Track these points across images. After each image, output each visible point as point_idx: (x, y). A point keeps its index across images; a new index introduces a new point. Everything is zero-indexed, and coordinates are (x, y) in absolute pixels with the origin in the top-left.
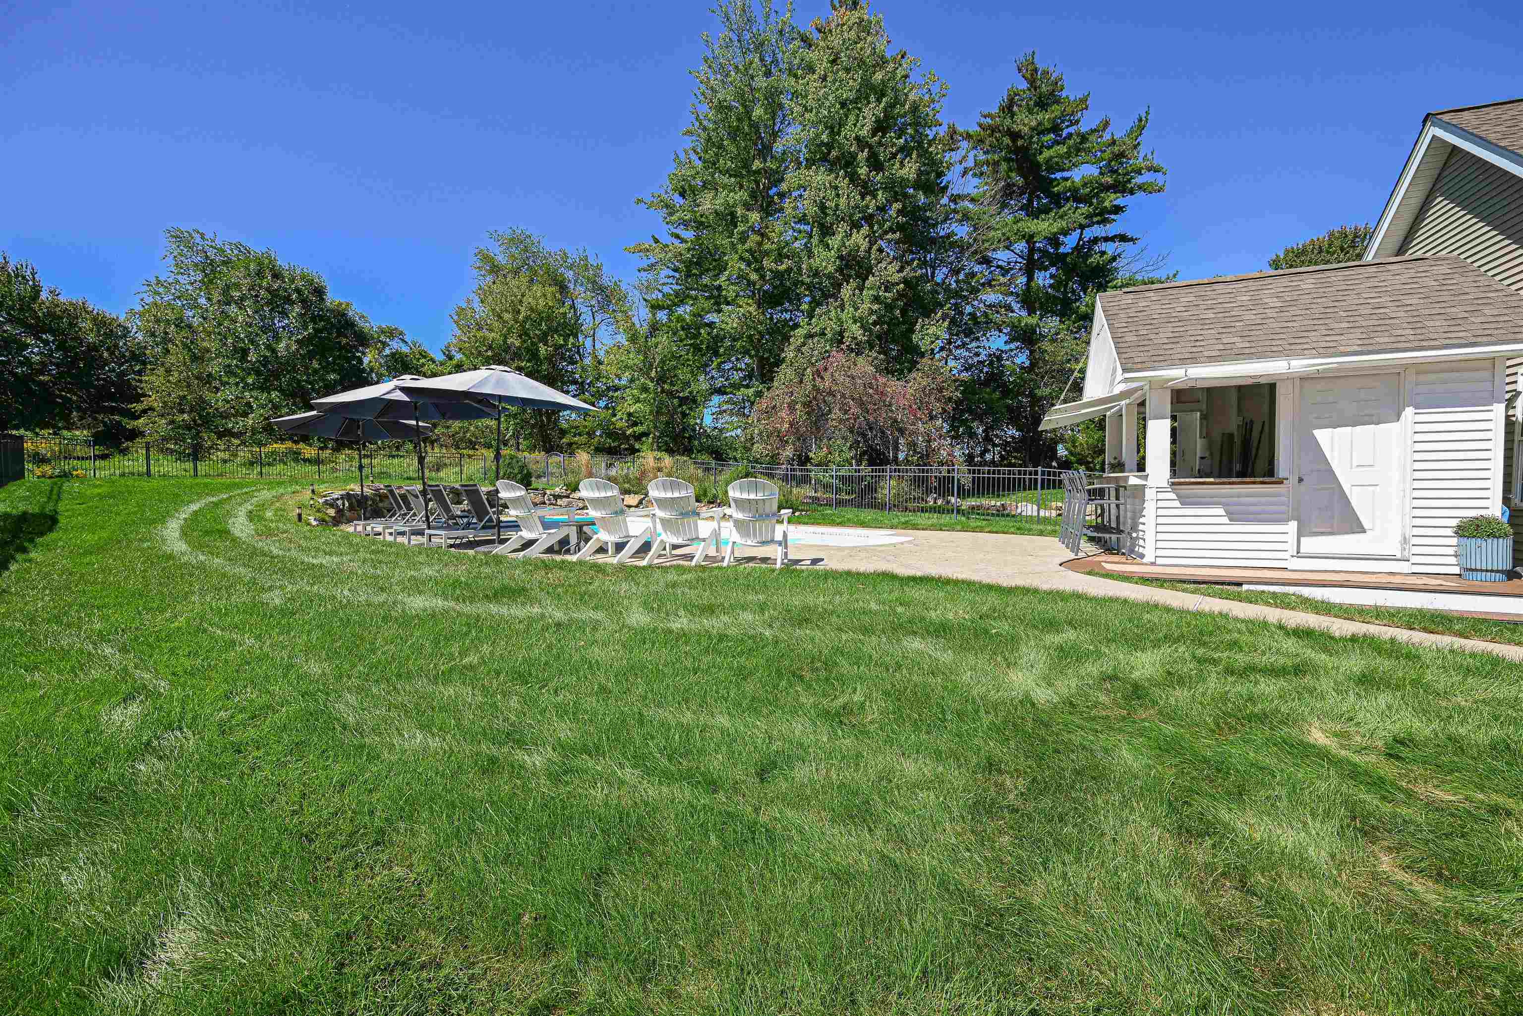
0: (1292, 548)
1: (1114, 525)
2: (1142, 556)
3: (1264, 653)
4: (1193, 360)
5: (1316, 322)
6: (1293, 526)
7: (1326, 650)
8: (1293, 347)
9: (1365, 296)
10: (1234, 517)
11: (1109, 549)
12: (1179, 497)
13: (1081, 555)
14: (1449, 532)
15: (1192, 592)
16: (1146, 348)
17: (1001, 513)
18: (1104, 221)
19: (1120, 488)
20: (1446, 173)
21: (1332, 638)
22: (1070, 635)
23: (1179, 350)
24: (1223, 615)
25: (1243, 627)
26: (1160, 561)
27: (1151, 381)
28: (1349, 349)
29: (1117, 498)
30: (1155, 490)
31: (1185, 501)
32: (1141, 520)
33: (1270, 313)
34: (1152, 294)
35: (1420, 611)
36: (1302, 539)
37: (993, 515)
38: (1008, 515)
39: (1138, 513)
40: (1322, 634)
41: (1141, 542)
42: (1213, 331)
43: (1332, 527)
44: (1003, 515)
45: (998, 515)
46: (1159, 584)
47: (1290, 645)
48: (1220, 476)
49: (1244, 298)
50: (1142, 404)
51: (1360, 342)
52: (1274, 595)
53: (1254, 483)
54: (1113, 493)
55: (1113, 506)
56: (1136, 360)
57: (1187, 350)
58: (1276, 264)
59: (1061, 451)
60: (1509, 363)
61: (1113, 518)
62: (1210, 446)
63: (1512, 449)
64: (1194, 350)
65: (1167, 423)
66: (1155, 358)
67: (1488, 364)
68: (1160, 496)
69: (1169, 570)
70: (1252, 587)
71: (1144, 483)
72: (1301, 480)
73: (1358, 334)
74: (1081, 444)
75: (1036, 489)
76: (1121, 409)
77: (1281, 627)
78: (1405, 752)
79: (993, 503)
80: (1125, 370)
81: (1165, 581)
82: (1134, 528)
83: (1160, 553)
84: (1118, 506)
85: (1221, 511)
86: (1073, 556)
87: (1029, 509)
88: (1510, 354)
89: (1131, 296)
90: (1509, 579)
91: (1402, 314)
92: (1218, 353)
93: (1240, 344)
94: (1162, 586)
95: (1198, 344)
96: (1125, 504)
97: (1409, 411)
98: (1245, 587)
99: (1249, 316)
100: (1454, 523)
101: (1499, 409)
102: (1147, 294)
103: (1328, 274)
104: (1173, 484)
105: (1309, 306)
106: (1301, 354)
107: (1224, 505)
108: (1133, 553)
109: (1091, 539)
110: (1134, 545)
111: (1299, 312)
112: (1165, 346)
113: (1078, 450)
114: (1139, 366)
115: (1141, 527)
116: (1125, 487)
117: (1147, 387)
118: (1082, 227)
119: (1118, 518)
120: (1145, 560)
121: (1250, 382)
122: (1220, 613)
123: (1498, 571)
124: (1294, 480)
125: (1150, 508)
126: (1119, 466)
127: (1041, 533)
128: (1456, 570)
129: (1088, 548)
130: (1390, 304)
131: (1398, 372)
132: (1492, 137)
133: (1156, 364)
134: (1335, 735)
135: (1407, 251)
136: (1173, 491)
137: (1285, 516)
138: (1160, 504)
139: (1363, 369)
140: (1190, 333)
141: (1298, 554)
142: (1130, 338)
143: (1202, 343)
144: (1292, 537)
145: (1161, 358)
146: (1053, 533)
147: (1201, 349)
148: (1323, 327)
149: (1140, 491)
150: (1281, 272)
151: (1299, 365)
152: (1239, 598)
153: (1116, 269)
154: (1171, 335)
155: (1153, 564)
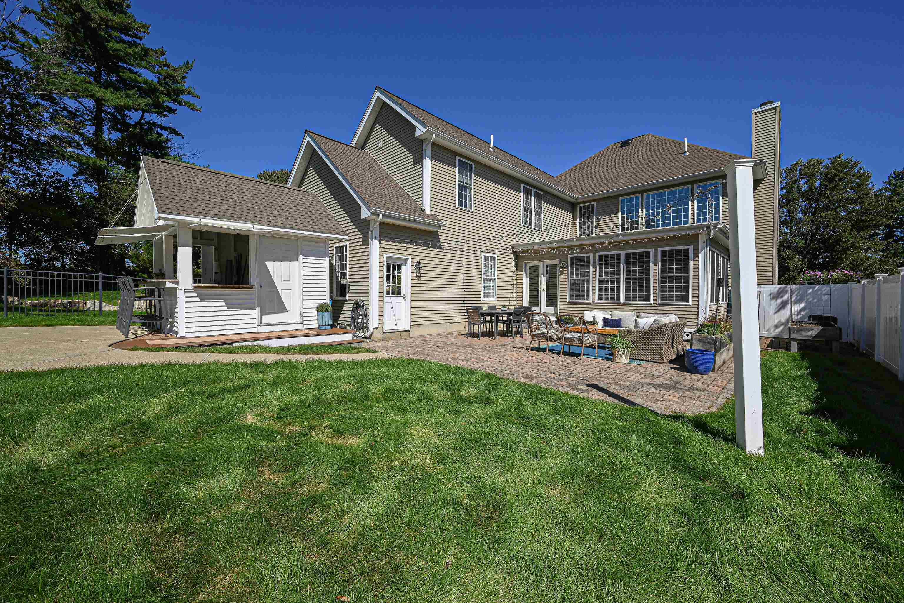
0: (257, 321)
1: (158, 314)
2: (177, 333)
3: (232, 380)
4: (205, 214)
5: (265, 208)
6: (258, 310)
7: (263, 372)
8: (255, 218)
9: (285, 201)
10: (230, 306)
11: (156, 330)
12: (199, 296)
13: (130, 336)
14: (315, 310)
15: (204, 352)
16: (175, 201)
17: (69, 309)
18: (160, 114)
19: (161, 289)
20: (313, 158)
21: (266, 365)
22: (97, 398)
23: (196, 207)
24: (216, 363)
25: (224, 367)
26: (187, 335)
27: (179, 222)
28: (278, 224)
29: (159, 297)
30: (183, 291)
31: (203, 298)
32: (176, 310)
33: (246, 198)
34: (180, 168)
35: (304, 345)
36: (263, 317)
37: (58, 311)
38: (75, 311)
39: (174, 305)
40: (262, 364)
41: (176, 325)
42: (216, 200)
43: (275, 310)
44: (70, 311)
45: (64, 311)
46: (184, 349)
47: (246, 372)
48: (226, 284)
49: (233, 187)
50: (175, 236)
51: (282, 222)
52: (247, 347)
53: (239, 288)
54: (156, 293)
55: (157, 301)
56: (168, 206)
57: (202, 208)
58: (260, 176)
59: (129, 263)
60: (330, 242)
61: (157, 309)
62: (220, 266)
63: (333, 276)
64: (205, 208)
65: (190, 250)
66: (180, 208)
67: (324, 241)
68: (187, 295)
69: (192, 340)
70: (237, 344)
71: (176, 286)
72: (261, 287)
73: (281, 218)
74: (143, 259)
75: (98, 290)
76: (162, 238)
77: (245, 364)
78: (284, 413)
79: (59, 301)
80: (159, 212)
81: (189, 347)
82: (172, 315)
83: (187, 330)
84: (160, 301)
85: (223, 304)
86: (124, 338)
87: (94, 305)
88: (333, 239)
89: (166, 165)
90: (332, 328)
91: (298, 214)
92: (219, 213)
93: (231, 211)
94: (186, 351)
95: (207, 205)
96: (164, 300)
97: (301, 257)
98: (234, 345)
99: (236, 197)
100: (316, 306)
101: (328, 259)
102: (178, 167)
103: (272, 186)
104: (195, 287)
105: (263, 200)
106: (259, 222)
107: (225, 300)
108: (171, 332)
109: (143, 325)
110: (172, 326)
111: (259, 202)
112: (188, 203)
113: (141, 263)
114: (169, 211)
115: (176, 315)
116: (164, 289)
117: (177, 225)
118: (144, 111)
119: (160, 309)
120: (178, 336)
121: (236, 233)
122: (214, 362)
123: (328, 325)
124: (257, 286)
125: (180, 302)
126: (161, 275)
127: (102, 323)
128: (317, 326)
129: (136, 330)
130: (294, 208)
131: (297, 239)
132: (324, 150)
133: (182, 212)
134: (257, 415)
135: (302, 186)
136: (195, 292)
137: (253, 305)
138: (187, 300)
139: (284, 235)
140: (203, 198)
141: (261, 324)
142: (165, 192)
143: (210, 206)
144: (257, 316)
145: (185, 209)
146: (112, 323)
147: (209, 209)
148: (268, 212)
149: (174, 291)
150: (260, 181)
151: (258, 228)
152: (229, 351)
153: (169, 148)
154: (191, 196)
155: (184, 337)
